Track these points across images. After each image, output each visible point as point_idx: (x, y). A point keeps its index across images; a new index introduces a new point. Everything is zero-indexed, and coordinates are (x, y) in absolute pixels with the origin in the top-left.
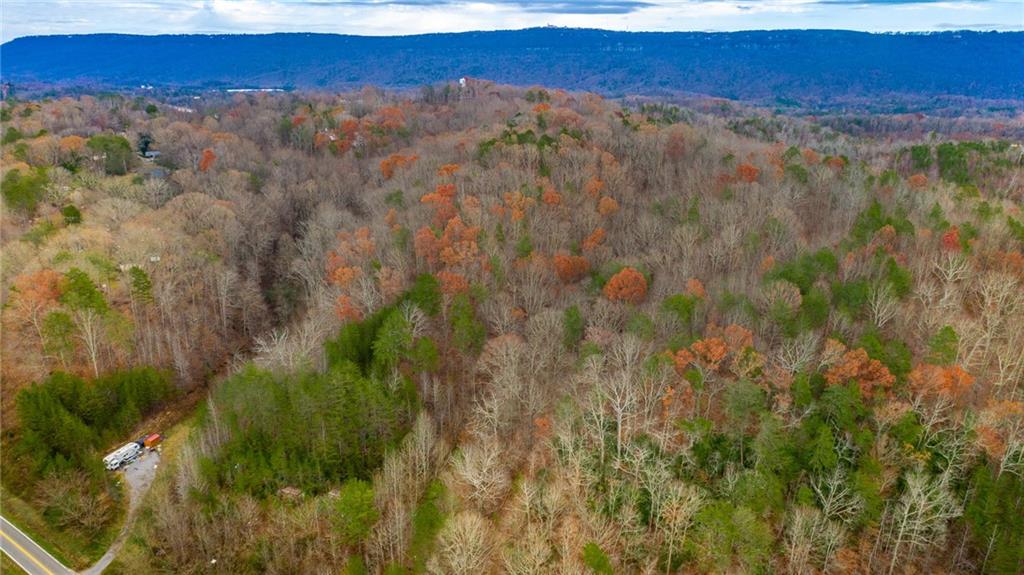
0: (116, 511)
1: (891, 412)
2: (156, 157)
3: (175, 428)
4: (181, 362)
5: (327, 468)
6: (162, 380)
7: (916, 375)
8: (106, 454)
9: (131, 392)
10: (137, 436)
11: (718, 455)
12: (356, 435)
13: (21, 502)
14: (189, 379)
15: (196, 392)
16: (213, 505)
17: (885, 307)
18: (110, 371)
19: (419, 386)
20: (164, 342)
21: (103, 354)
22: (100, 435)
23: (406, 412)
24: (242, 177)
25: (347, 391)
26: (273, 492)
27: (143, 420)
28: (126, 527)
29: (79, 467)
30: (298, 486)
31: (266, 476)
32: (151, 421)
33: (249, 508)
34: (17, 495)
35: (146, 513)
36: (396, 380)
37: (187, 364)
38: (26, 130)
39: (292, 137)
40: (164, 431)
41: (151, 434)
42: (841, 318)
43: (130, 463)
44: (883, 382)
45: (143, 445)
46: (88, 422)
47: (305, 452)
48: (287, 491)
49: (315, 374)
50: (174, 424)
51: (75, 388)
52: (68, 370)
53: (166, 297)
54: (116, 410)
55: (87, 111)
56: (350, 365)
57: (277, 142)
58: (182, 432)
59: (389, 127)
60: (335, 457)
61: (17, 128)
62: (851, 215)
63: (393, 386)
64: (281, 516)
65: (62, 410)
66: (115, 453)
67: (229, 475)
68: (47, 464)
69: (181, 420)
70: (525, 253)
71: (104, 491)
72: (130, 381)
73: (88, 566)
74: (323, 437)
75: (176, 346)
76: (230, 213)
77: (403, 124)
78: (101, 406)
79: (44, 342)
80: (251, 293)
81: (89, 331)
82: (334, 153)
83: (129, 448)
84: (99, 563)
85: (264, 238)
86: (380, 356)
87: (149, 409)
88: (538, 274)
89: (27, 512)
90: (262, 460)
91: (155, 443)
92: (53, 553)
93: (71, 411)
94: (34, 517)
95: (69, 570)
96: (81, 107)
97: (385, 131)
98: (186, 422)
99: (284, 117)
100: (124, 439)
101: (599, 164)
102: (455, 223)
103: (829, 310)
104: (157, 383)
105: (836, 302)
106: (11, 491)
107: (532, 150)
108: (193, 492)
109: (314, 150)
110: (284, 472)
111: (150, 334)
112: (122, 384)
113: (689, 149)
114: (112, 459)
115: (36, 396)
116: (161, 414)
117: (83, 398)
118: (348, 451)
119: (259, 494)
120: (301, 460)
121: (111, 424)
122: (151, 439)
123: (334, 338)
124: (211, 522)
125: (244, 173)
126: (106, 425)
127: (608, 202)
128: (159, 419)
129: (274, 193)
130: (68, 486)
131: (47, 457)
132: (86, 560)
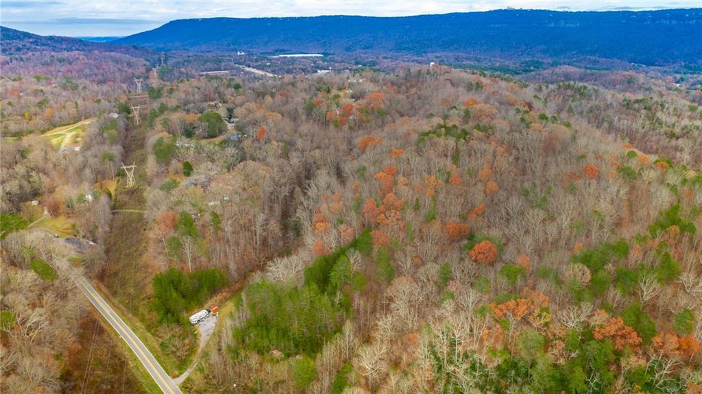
0: (192, 350)
1: (633, 362)
2: (236, 122)
3: (227, 303)
4: (232, 266)
5: (296, 343)
6: (221, 276)
7: (657, 340)
8: (192, 315)
9: (206, 282)
10: (207, 306)
11: (513, 372)
12: (314, 326)
13: (150, 335)
14: (236, 275)
15: (240, 282)
16: (237, 356)
17: (649, 289)
18: (196, 269)
19: (353, 299)
20: (225, 252)
21: (194, 259)
22: (190, 304)
23: (342, 316)
24: (278, 146)
25: (311, 301)
26: (268, 352)
27: (211, 297)
28: (196, 360)
29: (178, 322)
30: (281, 351)
31: (266, 342)
32: (215, 298)
33: (254, 360)
34: (149, 331)
35: (206, 355)
36: (339, 297)
37: (236, 266)
38: (169, 105)
39: (313, 113)
40: (221, 303)
41: (214, 306)
42: (615, 294)
43: (203, 321)
44: (631, 341)
45: (209, 312)
46: (184, 297)
47: (286, 331)
48: (275, 352)
49: (296, 288)
50: (226, 301)
51: (179, 277)
52: (177, 266)
53: (228, 227)
54: (198, 291)
55: (202, 90)
56: (314, 286)
57: (304, 117)
58: (230, 306)
59: (373, 109)
60: (301, 338)
61: (165, 103)
62: (654, 214)
63: (337, 301)
64: (268, 367)
65: (172, 290)
66: (195, 315)
67: (247, 338)
68: (163, 318)
69: (230, 298)
70: (430, 219)
71: (188, 337)
72: (206, 277)
73: (178, 376)
74: (296, 325)
75: (231, 256)
76: (268, 175)
77: (383, 106)
78: (190, 288)
79: (167, 251)
80: (274, 226)
81: (188, 247)
82: (336, 126)
83: (203, 313)
84: (183, 375)
85: (285, 191)
86: (334, 280)
87: (214, 291)
88: (435, 234)
89: (153, 342)
90: (265, 332)
91: (215, 311)
92: (163, 367)
93: (176, 289)
94: (156, 345)
95: (169, 377)
96: (199, 87)
97: (370, 112)
98: (232, 299)
99: (310, 99)
100: (201, 306)
101: (494, 155)
102: (391, 197)
103: (609, 286)
104: (219, 278)
105: (616, 281)
106: (147, 329)
107: (451, 142)
108: (229, 347)
109: (325, 123)
110: (274, 342)
111: (218, 248)
112: (202, 277)
113: (558, 147)
114: (194, 318)
115: (161, 280)
116: (220, 294)
117: (183, 284)
118: (309, 335)
119: (260, 352)
120: (284, 335)
121: (195, 298)
122: (214, 309)
123: (310, 265)
124: (235, 364)
125: (280, 143)
126: (192, 299)
127: (493, 185)
128: (219, 297)
129: (295, 159)
130: (172, 333)
131: (164, 314)
132: (177, 373)
